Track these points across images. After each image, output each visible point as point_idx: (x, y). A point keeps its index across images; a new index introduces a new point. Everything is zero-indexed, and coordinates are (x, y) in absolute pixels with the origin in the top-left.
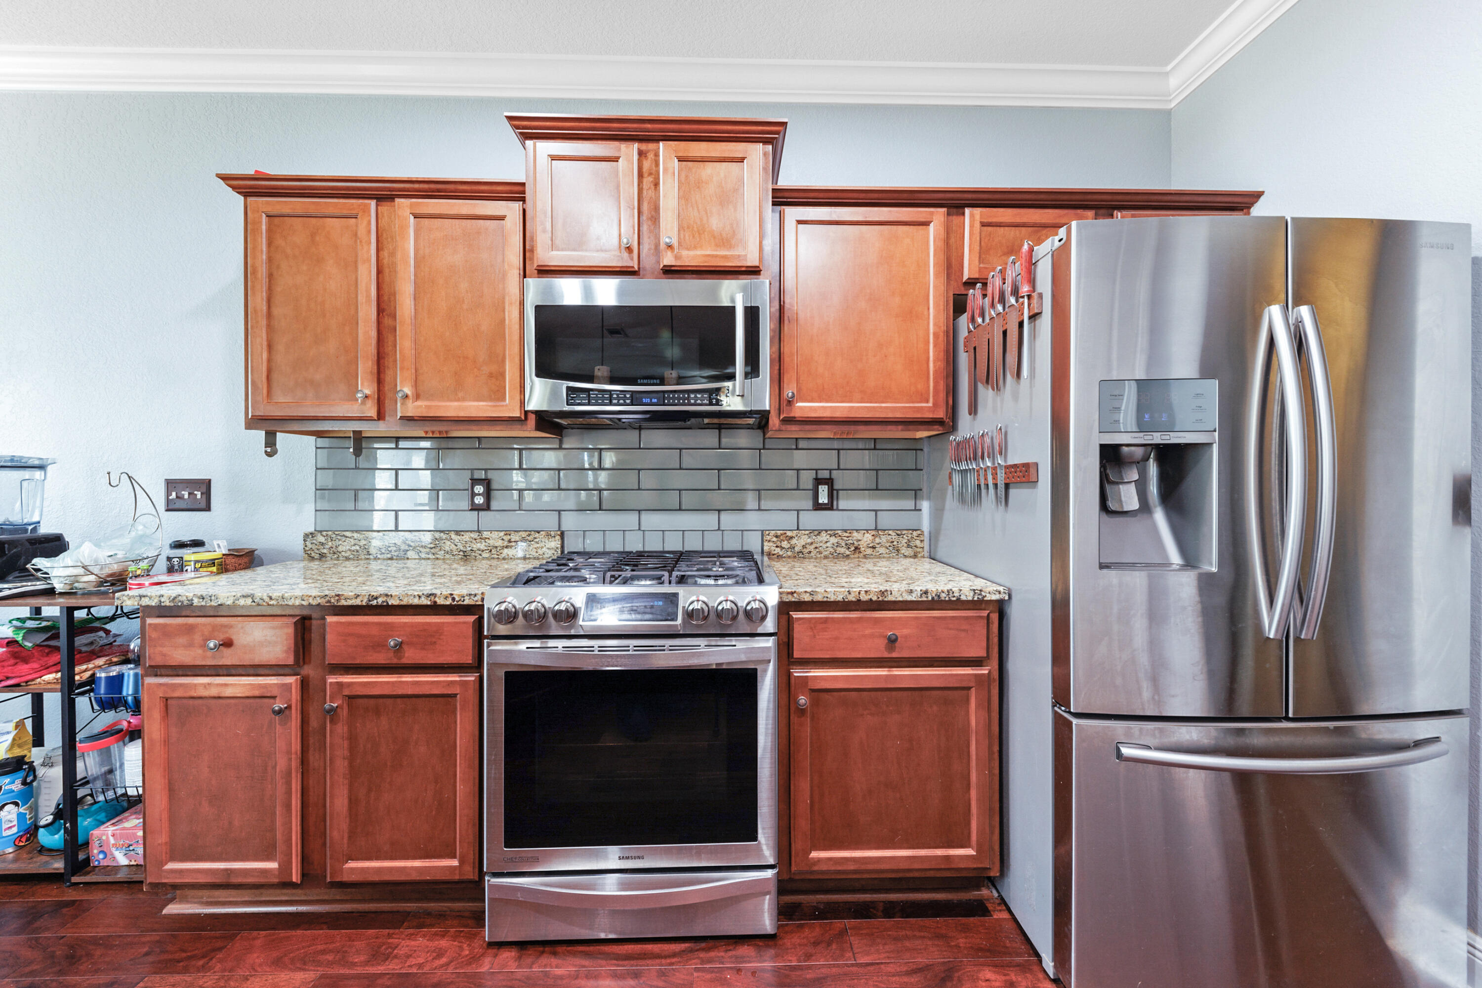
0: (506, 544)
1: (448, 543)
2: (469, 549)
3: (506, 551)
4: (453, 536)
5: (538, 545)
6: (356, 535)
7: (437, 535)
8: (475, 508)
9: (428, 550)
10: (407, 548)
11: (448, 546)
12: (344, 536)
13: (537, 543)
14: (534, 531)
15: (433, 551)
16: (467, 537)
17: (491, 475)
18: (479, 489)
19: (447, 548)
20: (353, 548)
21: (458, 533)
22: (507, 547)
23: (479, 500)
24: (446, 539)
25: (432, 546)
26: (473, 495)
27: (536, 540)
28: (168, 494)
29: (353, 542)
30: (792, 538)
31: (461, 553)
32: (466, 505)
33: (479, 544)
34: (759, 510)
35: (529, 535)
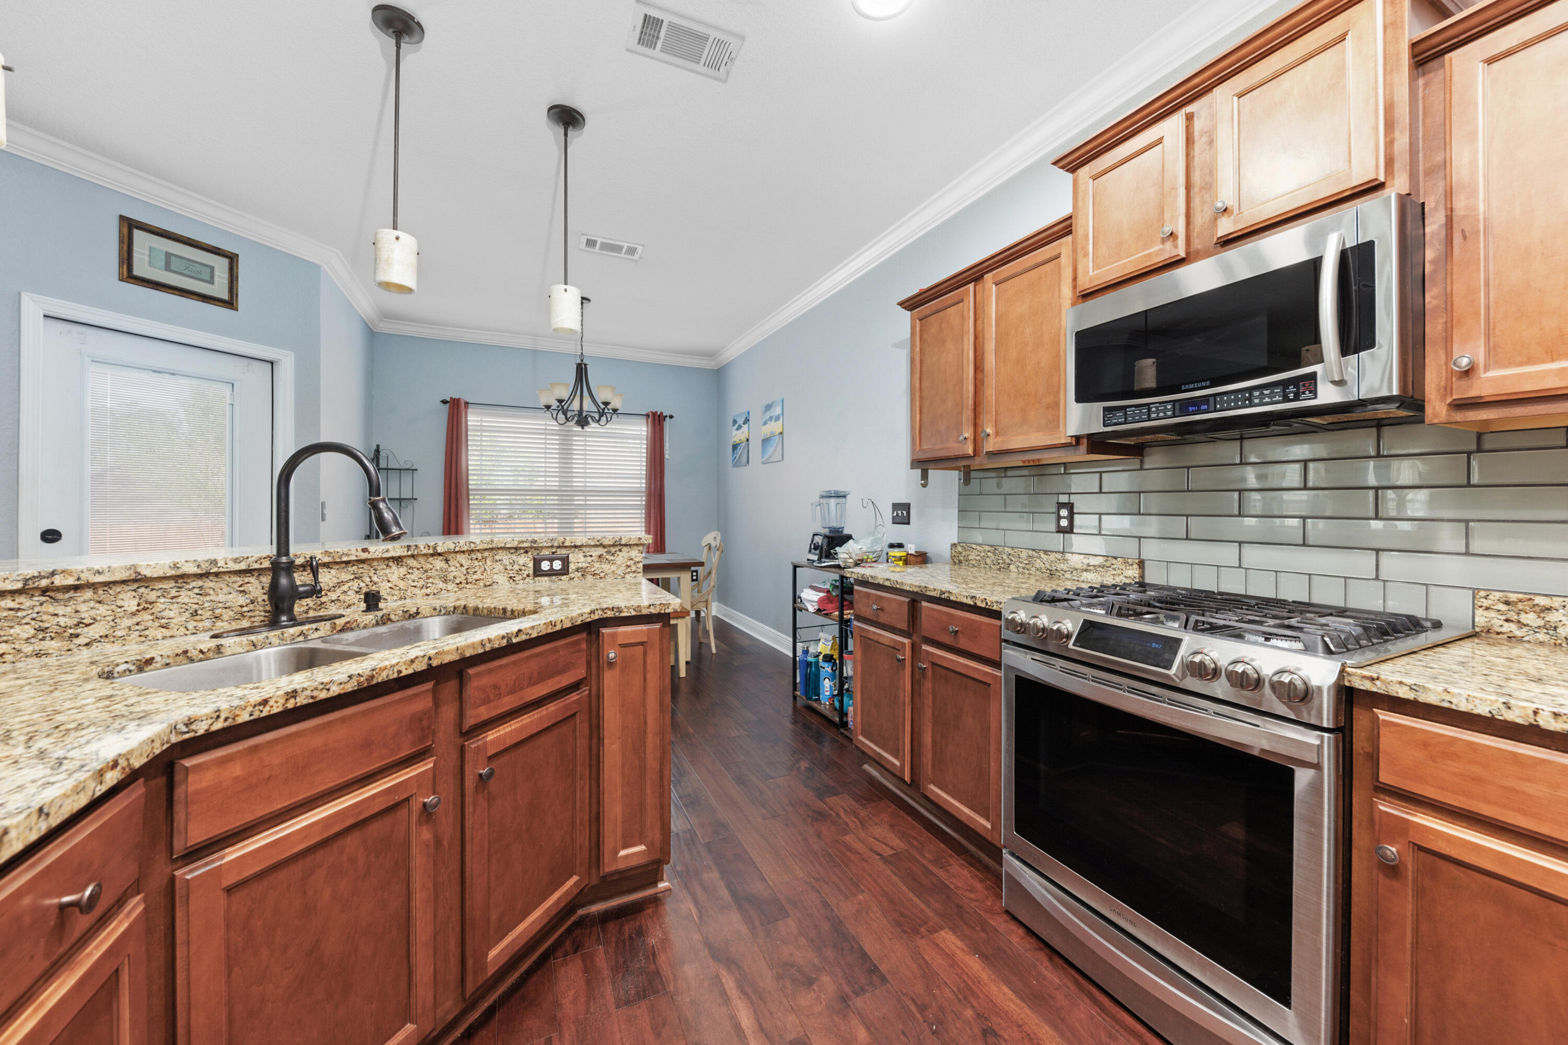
0: (1085, 567)
1: (1038, 561)
2: (1054, 568)
3: (1085, 574)
4: (1042, 555)
5: (1115, 572)
6: (979, 548)
7: (1031, 553)
8: (1060, 530)
9: (1024, 565)
10: (1009, 562)
11: (1038, 563)
12: (972, 548)
13: (1114, 569)
14: (1112, 557)
15: (1027, 566)
16: (1053, 557)
17: (1073, 498)
18: (1064, 513)
19: (1038, 566)
20: (977, 558)
21: (1046, 552)
22: (1086, 570)
23: (1064, 523)
24: (1037, 557)
25: (1027, 562)
26: (1059, 518)
27: (1114, 567)
28: (893, 513)
29: (977, 553)
30: (1549, 609)
31: (1048, 572)
32: (1053, 527)
33: (1062, 565)
34: (1467, 553)
35: (1106, 561)
